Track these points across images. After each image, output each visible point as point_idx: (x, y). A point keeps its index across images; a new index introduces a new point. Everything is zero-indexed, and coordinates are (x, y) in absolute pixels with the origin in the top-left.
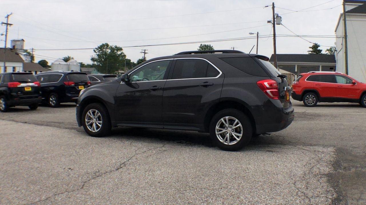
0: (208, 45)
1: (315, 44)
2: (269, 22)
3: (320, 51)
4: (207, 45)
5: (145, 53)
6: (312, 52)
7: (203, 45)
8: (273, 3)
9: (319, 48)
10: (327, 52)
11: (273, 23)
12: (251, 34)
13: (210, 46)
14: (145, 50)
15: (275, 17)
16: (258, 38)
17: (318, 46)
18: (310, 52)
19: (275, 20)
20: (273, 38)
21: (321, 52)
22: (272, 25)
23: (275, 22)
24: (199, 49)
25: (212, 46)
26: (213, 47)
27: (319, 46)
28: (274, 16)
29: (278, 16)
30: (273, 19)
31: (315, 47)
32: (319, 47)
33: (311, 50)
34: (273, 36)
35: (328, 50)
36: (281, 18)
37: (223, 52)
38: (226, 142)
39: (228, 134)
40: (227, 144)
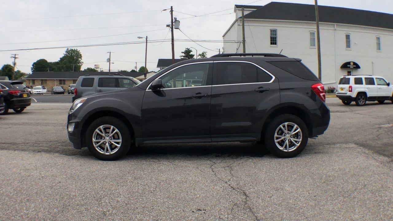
0: (74, 49)
1: (188, 49)
2: (168, 26)
3: (193, 56)
5: (15, 58)
6: (184, 57)
7: (69, 50)
8: (172, 7)
9: (191, 53)
10: (199, 57)
11: (171, 27)
12: (140, 38)
13: (76, 51)
14: (15, 55)
15: (174, 21)
16: (147, 43)
17: (190, 51)
18: (183, 57)
19: (174, 23)
20: (171, 42)
21: (193, 57)
22: (171, 29)
23: (174, 27)
24: (65, 53)
26: (80, 52)
27: (192, 51)
28: (172, 20)
29: (176, 20)
30: (171, 23)
31: (188, 53)
32: (191, 52)
33: (183, 55)
34: (171, 40)
35: (200, 55)
36: (179, 22)
37: (266, 55)
38: (285, 149)
39: (287, 141)
40: (286, 151)
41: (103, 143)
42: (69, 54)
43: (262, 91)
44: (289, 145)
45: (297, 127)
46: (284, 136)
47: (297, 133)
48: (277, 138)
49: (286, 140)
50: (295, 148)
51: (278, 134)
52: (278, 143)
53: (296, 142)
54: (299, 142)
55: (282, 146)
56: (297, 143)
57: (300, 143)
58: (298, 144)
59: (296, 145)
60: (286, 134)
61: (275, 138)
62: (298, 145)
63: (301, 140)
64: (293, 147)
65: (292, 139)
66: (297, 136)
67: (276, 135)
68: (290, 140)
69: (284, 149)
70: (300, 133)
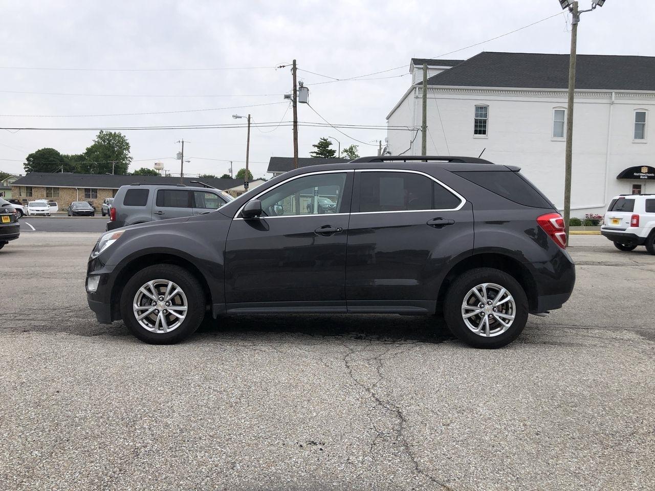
0: (115, 133)
1: (324, 140)
2: (287, 97)
3: (333, 152)
4: (113, 133)
6: (317, 153)
7: (104, 133)
8: (294, 62)
9: (330, 148)
10: (345, 154)
11: (292, 98)
12: (237, 117)
13: (119, 136)
15: (298, 89)
16: (249, 127)
17: (329, 144)
18: (315, 155)
19: (298, 93)
20: (292, 127)
21: (334, 154)
22: (292, 103)
23: (298, 98)
24: (97, 140)
25: (125, 136)
26: (125, 138)
27: (331, 144)
28: (295, 86)
29: (302, 87)
30: (293, 92)
31: (324, 146)
32: (330, 146)
33: (316, 150)
34: (293, 123)
35: (346, 151)
36: (308, 90)
37: (451, 159)
38: (482, 331)
39: (486, 317)
40: (484, 335)
41: (153, 312)
42: (104, 141)
43: (439, 225)
44: (490, 325)
45: (505, 293)
46: (481, 307)
47: (507, 303)
48: (467, 311)
49: (484, 316)
50: (502, 332)
51: (468, 304)
52: (470, 319)
53: (504, 319)
54: (509, 320)
55: (476, 325)
56: (507, 321)
57: (511, 323)
58: (508, 323)
59: (504, 326)
60: (483, 304)
61: (463, 311)
62: (509, 325)
63: (513, 316)
64: (499, 329)
65: (497, 315)
66: (505, 308)
67: (465, 305)
68: (493, 315)
69: (480, 331)
70: (511, 303)
